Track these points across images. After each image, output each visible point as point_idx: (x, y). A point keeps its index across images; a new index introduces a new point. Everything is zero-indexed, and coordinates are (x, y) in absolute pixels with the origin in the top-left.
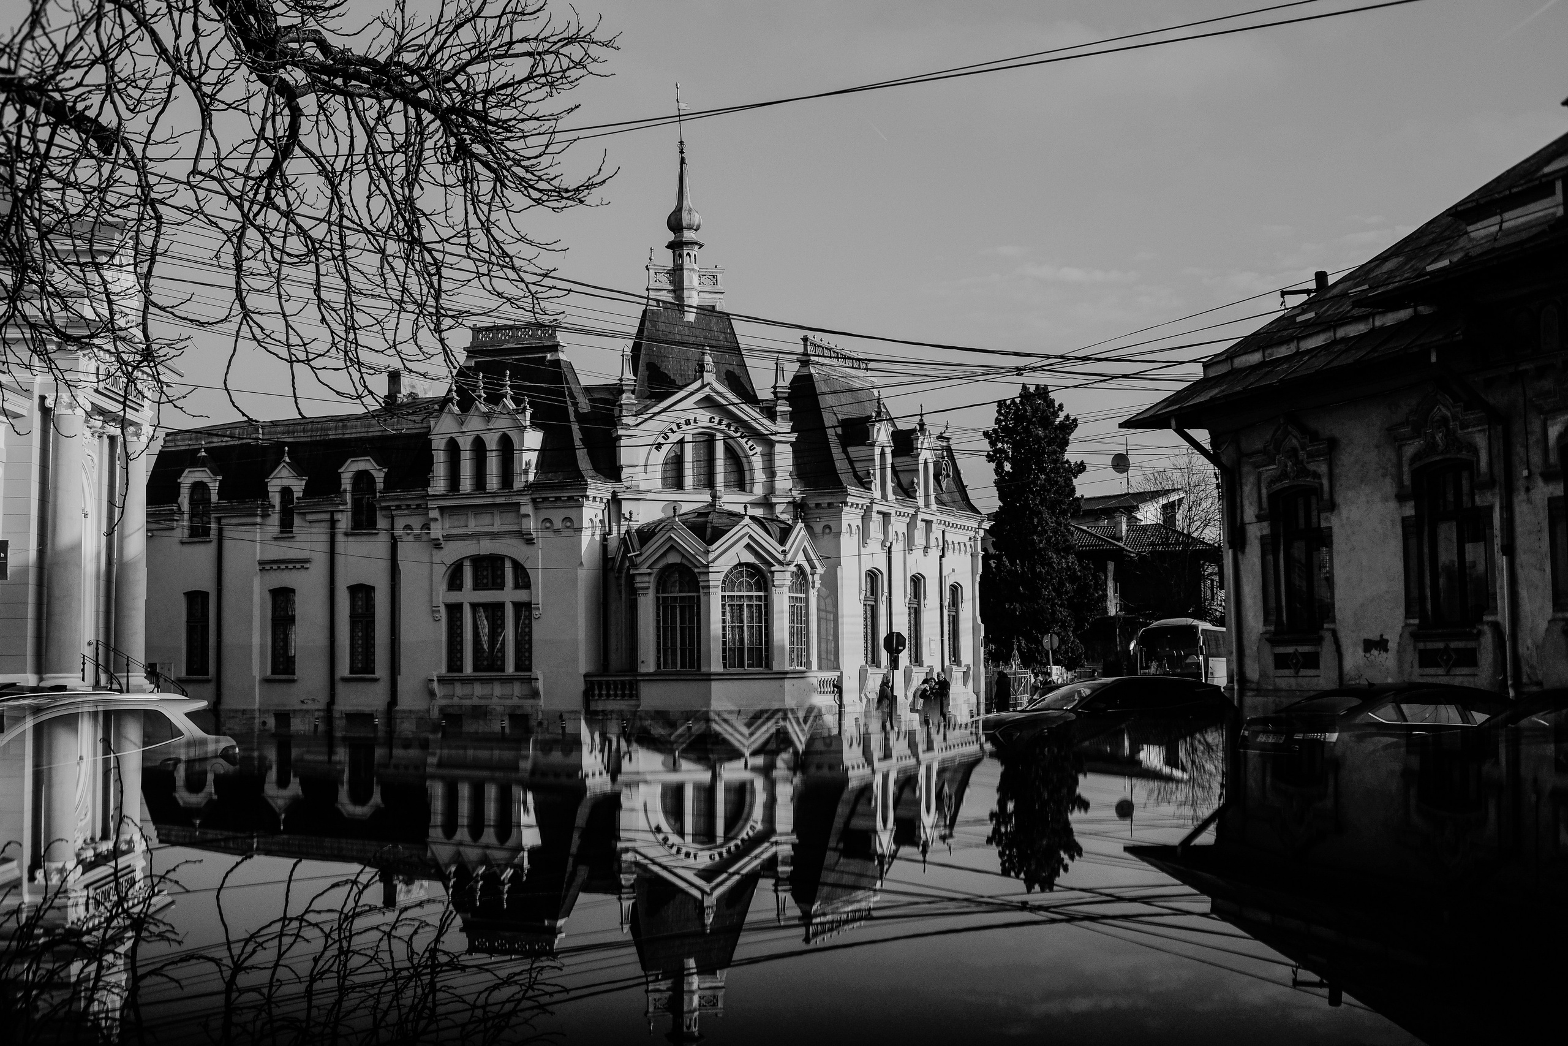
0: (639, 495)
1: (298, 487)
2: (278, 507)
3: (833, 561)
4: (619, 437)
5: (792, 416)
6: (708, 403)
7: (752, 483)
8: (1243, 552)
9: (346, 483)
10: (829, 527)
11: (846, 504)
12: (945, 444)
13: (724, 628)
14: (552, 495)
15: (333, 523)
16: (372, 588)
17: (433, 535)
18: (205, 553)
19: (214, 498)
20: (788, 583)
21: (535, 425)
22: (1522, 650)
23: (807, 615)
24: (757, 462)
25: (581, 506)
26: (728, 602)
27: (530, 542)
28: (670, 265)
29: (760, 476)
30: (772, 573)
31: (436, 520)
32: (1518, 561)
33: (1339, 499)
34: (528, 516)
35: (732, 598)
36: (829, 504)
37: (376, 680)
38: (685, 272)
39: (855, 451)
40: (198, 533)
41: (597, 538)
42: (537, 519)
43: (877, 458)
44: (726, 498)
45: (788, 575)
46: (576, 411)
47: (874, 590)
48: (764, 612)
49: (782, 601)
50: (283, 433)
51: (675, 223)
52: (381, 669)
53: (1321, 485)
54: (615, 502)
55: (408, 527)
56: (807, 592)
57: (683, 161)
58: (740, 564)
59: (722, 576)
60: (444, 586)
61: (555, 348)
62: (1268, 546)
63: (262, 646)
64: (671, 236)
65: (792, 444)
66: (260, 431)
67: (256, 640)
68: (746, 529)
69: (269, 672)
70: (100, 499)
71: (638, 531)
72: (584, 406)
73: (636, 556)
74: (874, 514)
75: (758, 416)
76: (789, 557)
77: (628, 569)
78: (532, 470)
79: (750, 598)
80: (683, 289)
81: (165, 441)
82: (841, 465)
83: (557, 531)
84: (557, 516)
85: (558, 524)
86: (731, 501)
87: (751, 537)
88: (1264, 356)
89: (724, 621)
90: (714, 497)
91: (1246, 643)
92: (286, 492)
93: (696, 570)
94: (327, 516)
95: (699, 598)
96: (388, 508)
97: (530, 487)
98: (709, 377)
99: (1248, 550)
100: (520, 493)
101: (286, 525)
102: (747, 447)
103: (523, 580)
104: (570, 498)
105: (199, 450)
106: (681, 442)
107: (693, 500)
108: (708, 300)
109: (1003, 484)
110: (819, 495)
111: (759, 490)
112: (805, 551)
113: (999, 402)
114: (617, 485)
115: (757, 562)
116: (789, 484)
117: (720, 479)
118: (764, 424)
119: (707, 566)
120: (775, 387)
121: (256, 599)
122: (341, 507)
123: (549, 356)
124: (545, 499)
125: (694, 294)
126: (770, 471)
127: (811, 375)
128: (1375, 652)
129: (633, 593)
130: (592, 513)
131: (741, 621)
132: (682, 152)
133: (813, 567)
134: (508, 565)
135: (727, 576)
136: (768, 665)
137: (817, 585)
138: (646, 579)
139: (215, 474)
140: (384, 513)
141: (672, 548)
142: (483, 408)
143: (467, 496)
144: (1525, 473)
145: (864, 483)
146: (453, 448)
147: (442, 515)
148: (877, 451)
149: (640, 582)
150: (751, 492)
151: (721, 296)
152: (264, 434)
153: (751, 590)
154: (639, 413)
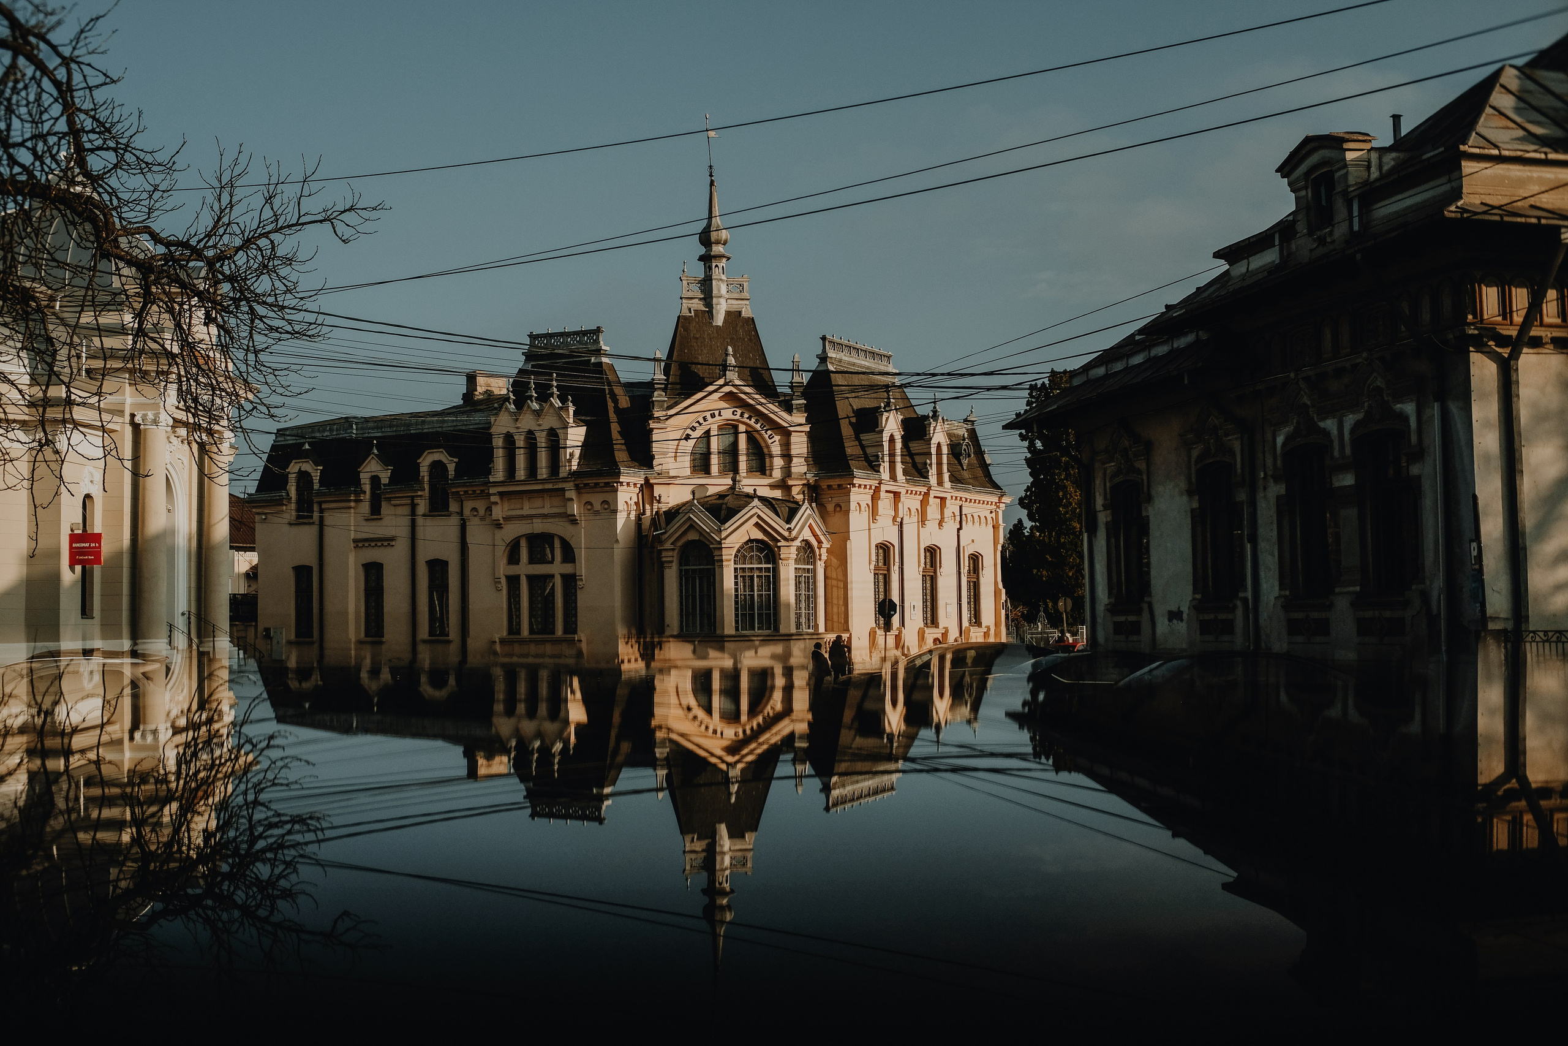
0: (670, 480)
1: (385, 477)
2: (368, 493)
3: (841, 538)
4: (652, 430)
5: (807, 408)
6: (730, 397)
7: (772, 470)
8: (1095, 536)
9: (424, 472)
10: (841, 507)
11: (854, 485)
12: (969, 427)
13: (736, 597)
14: (591, 481)
15: (414, 507)
16: (446, 563)
17: (494, 517)
18: (308, 533)
19: (316, 486)
20: (795, 556)
21: (579, 421)
22: (1261, 621)
23: (815, 583)
24: (776, 449)
25: (616, 491)
26: (740, 574)
27: (573, 521)
28: (701, 276)
29: (778, 462)
30: (779, 548)
31: (496, 503)
32: (1259, 548)
33: (1153, 493)
34: (572, 499)
35: (743, 569)
36: (839, 486)
37: (449, 642)
38: (714, 282)
39: (866, 437)
40: (303, 517)
41: (633, 517)
42: (579, 502)
43: (887, 444)
44: (745, 482)
45: (793, 550)
46: (616, 407)
47: (885, 560)
48: (773, 581)
49: (788, 572)
50: (373, 429)
51: (706, 239)
52: (454, 633)
53: (1143, 480)
54: (647, 487)
55: (474, 509)
56: (814, 563)
57: (712, 183)
58: (750, 541)
59: (734, 551)
60: (505, 561)
61: (598, 352)
62: (1112, 531)
63: (357, 613)
64: (702, 250)
65: (807, 433)
66: (354, 427)
67: (351, 608)
68: (755, 510)
69: (363, 635)
70: (190, 495)
71: (666, 513)
72: (624, 402)
73: (662, 534)
74: (883, 494)
75: (776, 410)
76: (794, 533)
77: (657, 545)
78: (576, 460)
79: (760, 569)
80: (712, 297)
81: (277, 436)
82: (851, 448)
83: (597, 513)
84: (596, 500)
85: (597, 506)
86: (749, 483)
87: (759, 517)
88: (1107, 370)
89: (736, 590)
90: (734, 480)
91: (1097, 612)
92: (375, 480)
93: (711, 546)
94: (408, 501)
95: (714, 569)
96: (458, 493)
97: (573, 475)
98: (732, 375)
99: (1098, 534)
100: (564, 480)
101: (376, 510)
102: (767, 436)
103: (569, 555)
104: (607, 484)
105: (303, 444)
106: (707, 434)
107: (717, 484)
108: (735, 305)
110: (829, 478)
111: (777, 474)
112: (810, 527)
114: (649, 472)
115: (766, 539)
116: (804, 469)
117: (743, 466)
118: (782, 417)
119: (720, 543)
120: (792, 383)
121: (352, 572)
122: (420, 493)
123: (592, 360)
124: (586, 485)
125: (723, 301)
126: (787, 456)
127: (828, 370)
128: (1175, 621)
129: (659, 567)
130: (627, 496)
131: (752, 590)
132: (711, 175)
133: (820, 542)
134: (557, 544)
135: (738, 551)
136: (777, 629)
137: (825, 557)
138: (670, 553)
139: (317, 465)
140: (454, 497)
141: (691, 527)
142: (535, 406)
143: (522, 482)
144: (1262, 475)
145: (873, 465)
146: (509, 439)
147: (501, 499)
148: (886, 437)
149: (666, 556)
150: (771, 476)
151: (747, 302)
152: (357, 429)
153: (761, 563)
154: (669, 408)
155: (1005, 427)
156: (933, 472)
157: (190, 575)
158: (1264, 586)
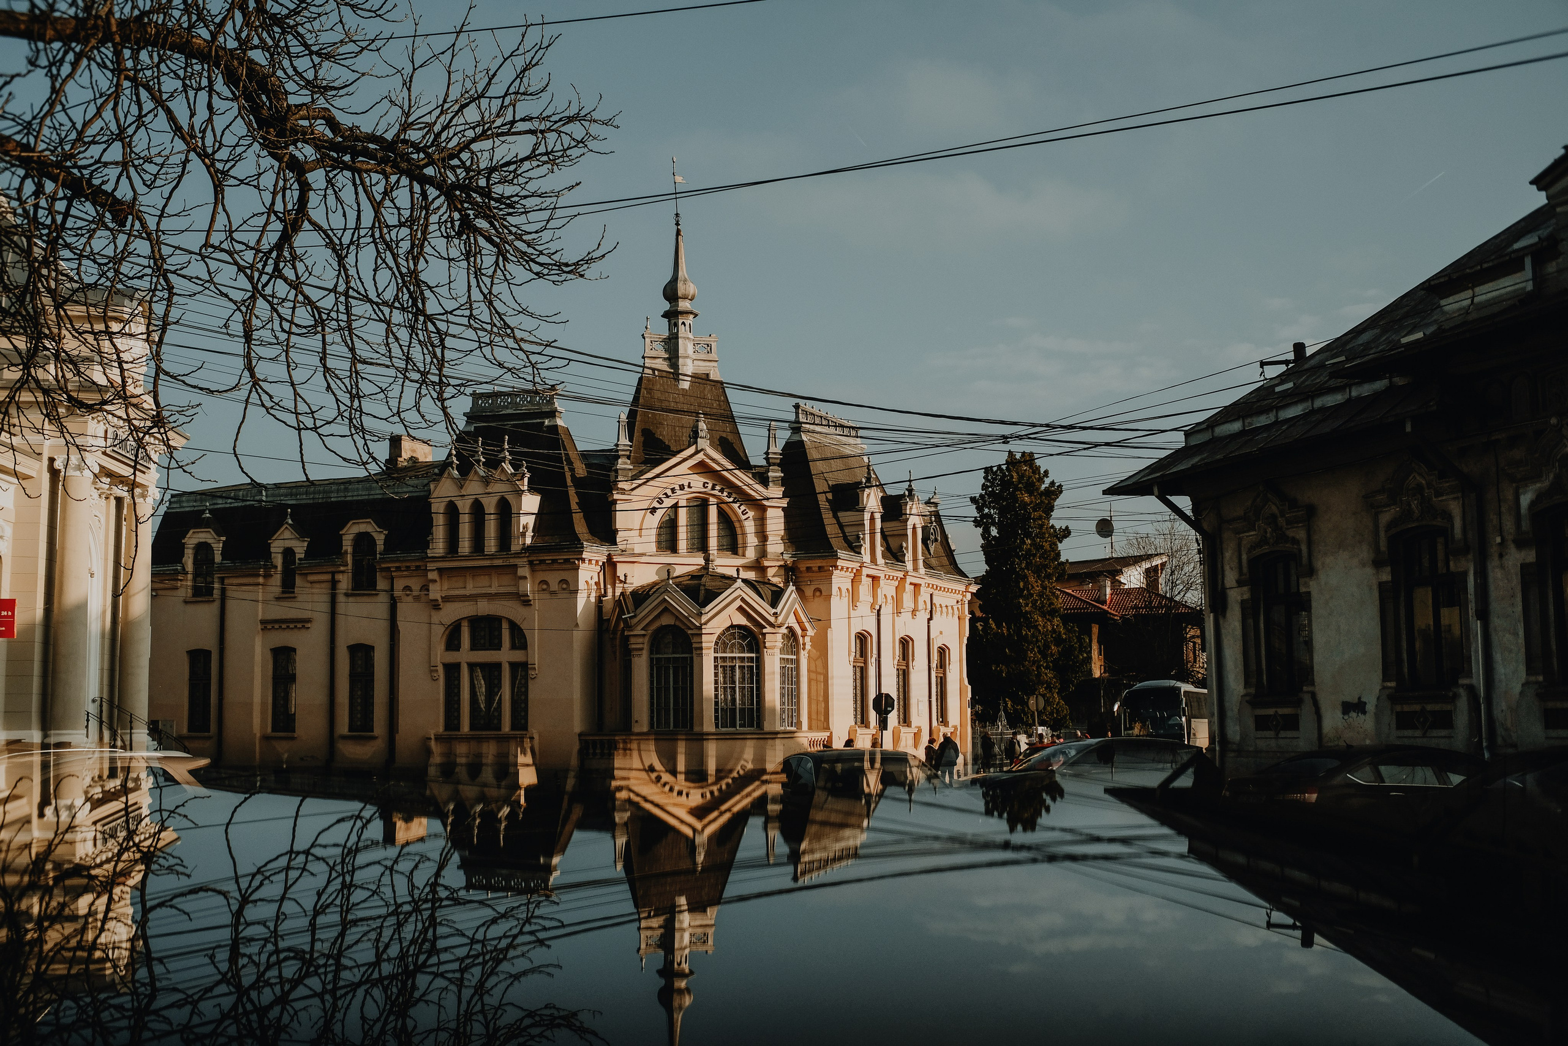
0: (634, 558)
1: (300, 548)
2: (280, 568)
3: (823, 623)
4: (615, 502)
5: (784, 482)
6: (702, 468)
7: (745, 547)
8: (1224, 616)
9: (347, 545)
10: (821, 591)
11: (836, 567)
12: (933, 509)
13: (716, 689)
14: (548, 557)
15: (334, 584)
16: (372, 648)
17: (432, 596)
18: (205, 614)
19: (218, 558)
20: (780, 645)
21: (532, 489)
22: (1496, 713)
23: (798, 676)
24: (750, 527)
25: (577, 568)
26: (720, 663)
27: (526, 603)
28: (666, 334)
29: (752, 540)
31: (434, 581)
32: (1492, 626)
33: (1318, 564)
34: (525, 578)
35: (724, 659)
36: (820, 567)
37: (374, 738)
38: (680, 341)
39: (846, 517)
40: (201, 593)
41: (593, 600)
42: (533, 582)
43: (867, 523)
44: (718, 561)
45: (779, 637)
46: (573, 476)
47: (863, 652)
48: (756, 673)
49: (773, 662)
50: (286, 496)
51: (671, 293)
52: (379, 727)
53: (1300, 550)
54: (610, 565)
55: (407, 588)
56: (797, 653)
57: (678, 233)
58: (732, 626)
59: (714, 638)
60: (442, 647)
61: (553, 414)
62: (1249, 610)
63: (263, 704)
64: (666, 306)
65: (784, 509)
66: (264, 493)
67: (257, 698)
68: (739, 592)
69: (269, 730)
70: (106, 559)
71: (634, 593)
72: (581, 470)
73: (631, 618)
74: (864, 578)
75: (751, 482)
76: (780, 619)
77: (623, 631)
78: (530, 534)
79: (742, 659)
80: (678, 357)
81: (171, 503)
82: (831, 529)
83: (553, 593)
84: (553, 579)
85: (554, 586)
86: (724, 564)
87: (743, 600)
88: (1244, 425)
89: (716, 682)
90: (707, 560)
91: (1227, 705)
92: (288, 553)
93: (690, 632)
94: (328, 577)
95: (692, 658)
96: (388, 569)
97: (527, 549)
98: (703, 443)
99: (1229, 614)
100: (517, 555)
101: (288, 586)
102: (740, 512)
103: (520, 640)
104: (567, 561)
105: (203, 512)
106: (675, 507)
107: (686, 563)
108: (702, 368)
109: (990, 549)
110: (810, 558)
111: (751, 554)
112: (796, 613)
113: (986, 469)
114: (613, 548)
115: (749, 624)
116: (780, 548)
117: (713, 543)
118: (756, 490)
119: (700, 628)
120: (767, 453)
121: (258, 658)
122: (342, 568)
123: (547, 422)
124: (542, 562)
126: (762, 536)
127: (802, 442)
128: (1353, 714)
129: (627, 655)
130: (588, 575)
131: (733, 682)
132: (677, 224)
133: (804, 629)
134: (505, 625)
135: (719, 638)
136: (760, 726)
137: (808, 647)
138: (640, 640)
139: (219, 535)
140: (384, 574)
141: (666, 610)
142: (484, 472)
143: (466, 558)
144: (1498, 540)
145: (854, 547)
146: (452, 511)
147: (441, 576)
148: (867, 516)
149: (635, 642)
150: (744, 555)
151: (715, 364)
152: (267, 496)
153: (743, 652)
154: (634, 478)
155: (1105, 492)
156: (909, 556)
157: (102, 654)
158: (1502, 670)
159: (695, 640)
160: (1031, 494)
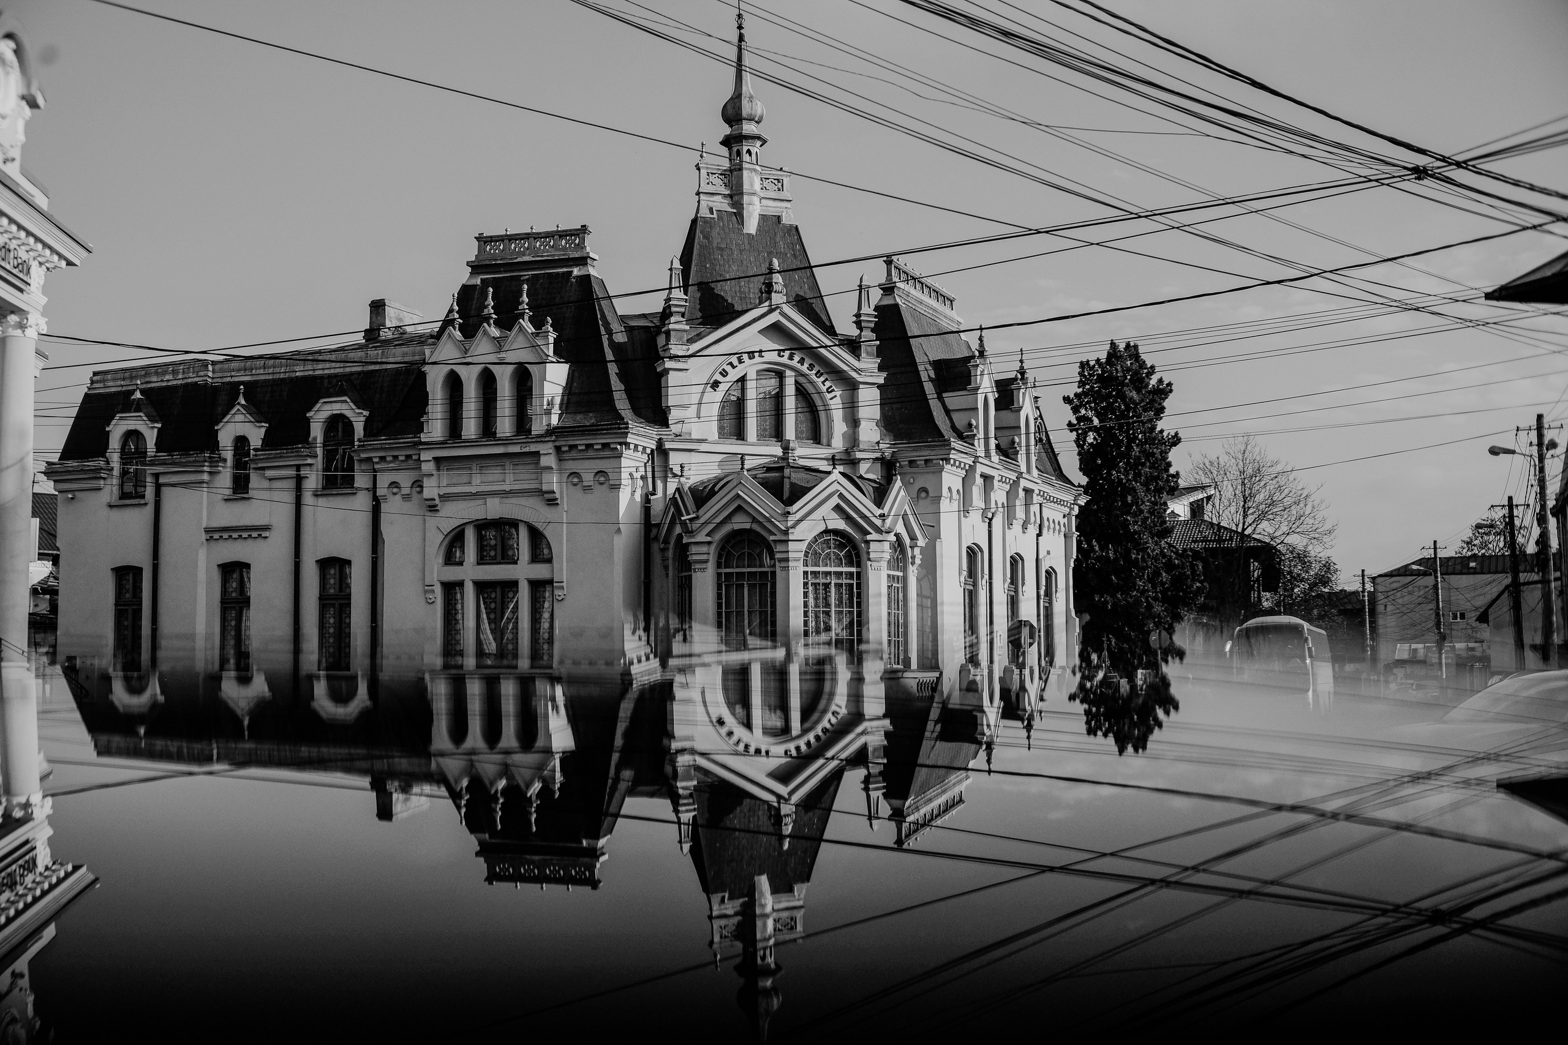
0: (690, 445)
1: (256, 435)
2: (230, 463)
3: (934, 532)
4: (666, 371)
5: (880, 351)
6: (776, 330)
7: (830, 434)
9: (317, 431)
10: (924, 490)
11: (947, 460)
13: (806, 614)
14: (581, 442)
15: (299, 480)
16: (349, 562)
17: (427, 493)
18: (138, 519)
19: (151, 449)
20: (887, 556)
21: (561, 355)
23: (906, 598)
24: (837, 408)
25: (620, 456)
26: (811, 579)
27: (552, 502)
28: (726, 164)
29: (840, 427)
30: (867, 542)
31: (431, 475)
34: (550, 468)
35: (816, 574)
36: (927, 461)
38: (745, 173)
39: (954, 400)
40: (130, 495)
41: (638, 497)
42: (560, 470)
43: (981, 406)
44: (799, 452)
45: (887, 545)
46: (610, 340)
47: (972, 573)
48: (856, 593)
49: (878, 580)
50: (238, 370)
51: (733, 114)
52: (358, 664)
54: (661, 451)
55: (394, 484)
56: (904, 569)
57: (742, 38)
58: (827, 531)
59: (803, 546)
60: (441, 560)
61: (583, 261)
63: (208, 635)
64: (727, 130)
65: (879, 386)
66: (210, 368)
67: (199, 628)
68: (834, 487)
69: (215, 667)
71: (693, 490)
72: (622, 336)
73: (691, 520)
74: (978, 476)
75: (839, 351)
76: (888, 522)
77: (680, 536)
78: (556, 410)
79: (839, 575)
80: (742, 194)
81: (92, 382)
82: (939, 415)
83: (587, 489)
84: (587, 469)
85: (588, 478)
86: (805, 453)
87: (841, 496)
89: (806, 605)
90: (786, 449)
92: (241, 442)
93: (772, 538)
94: (292, 472)
95: (774, 574)
96: (369, 459)
97: (551, 432)
100: (541, 438)
101: (241, 486)
102: (824, 389)
103: (542, 551)
104: (605, 446)
105: (133, 392)
106: (742, 380)
107: (759, 452)
108: (773, 208)
109: (1088, 458)
110: (915, 449)
111: (838, 444)
112: (905, 517)
114: (664, 431)
115: (847, 528)
116: (876, 436)
117: (791, 430)
118: (845, 361)
119: (786, 532)
120: (858, 315)
121: (202, 576)
122: (309, 461)
123: (576, 271)
124: (572, 447)
125: (756, 200)
126: (853, 420)
127: (896, 306)
129: (685, 565)
130: (633, 465)
131: (828, 605)
132: (740, 27)
133: (913, 538)
134: (523, 532)
135: (809, 546)
137: (918, 561)
138: (704, 549)
139: (153, 421)
140: (364, 467)
141: (739, 508)
142: (495, 332)
143: (471, 443)
145: (965, 435)
146: (454, 383)
147: (438, 469)
148: (980, 399)
149: (696, 553)
150: (829, 445)
151: (787, 205)
152: (214, 372)
153: (840, 565)
154: (691, 341)
156: (1021, 454)
159: (779, 548)
160: (1139, 391)
